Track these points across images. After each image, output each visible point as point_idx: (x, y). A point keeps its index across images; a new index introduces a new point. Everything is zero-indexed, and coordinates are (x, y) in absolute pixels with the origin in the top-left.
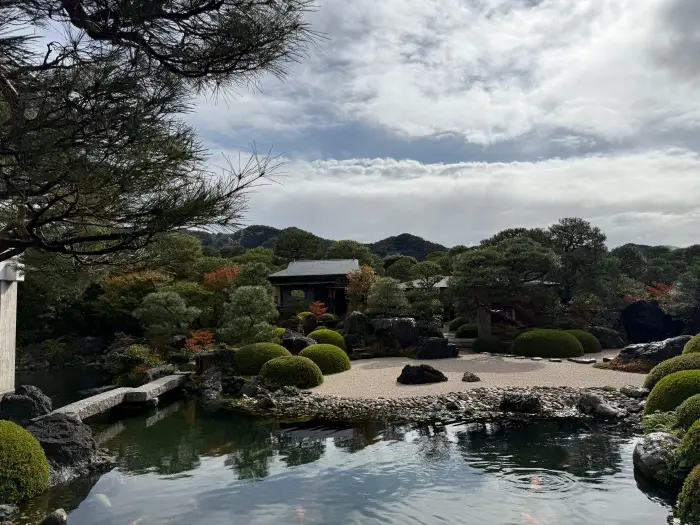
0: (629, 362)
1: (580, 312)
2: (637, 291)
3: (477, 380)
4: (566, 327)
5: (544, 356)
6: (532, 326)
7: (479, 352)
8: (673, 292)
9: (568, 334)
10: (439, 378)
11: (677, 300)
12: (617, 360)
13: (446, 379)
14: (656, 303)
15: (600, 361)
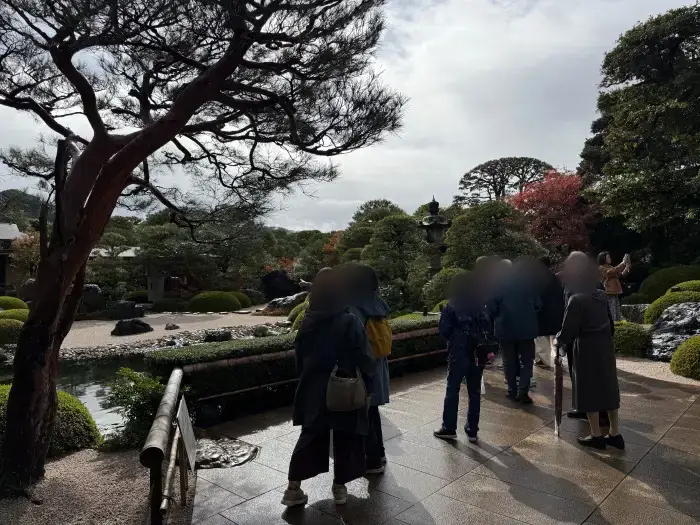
0: (275, 309)
1: (235, 278)
2: (272, 264)
3: (177, 327)
4: (228, 290)
5: (216, 311)
6: (201, 289)
7: (160, 312)
8: (295, 265)
9: (230, 295)
10: (146, 328)
11: (297, 270)
12: (267, 309)
13: (152, 330)
14: (285, 272)
15: (253, 312)
